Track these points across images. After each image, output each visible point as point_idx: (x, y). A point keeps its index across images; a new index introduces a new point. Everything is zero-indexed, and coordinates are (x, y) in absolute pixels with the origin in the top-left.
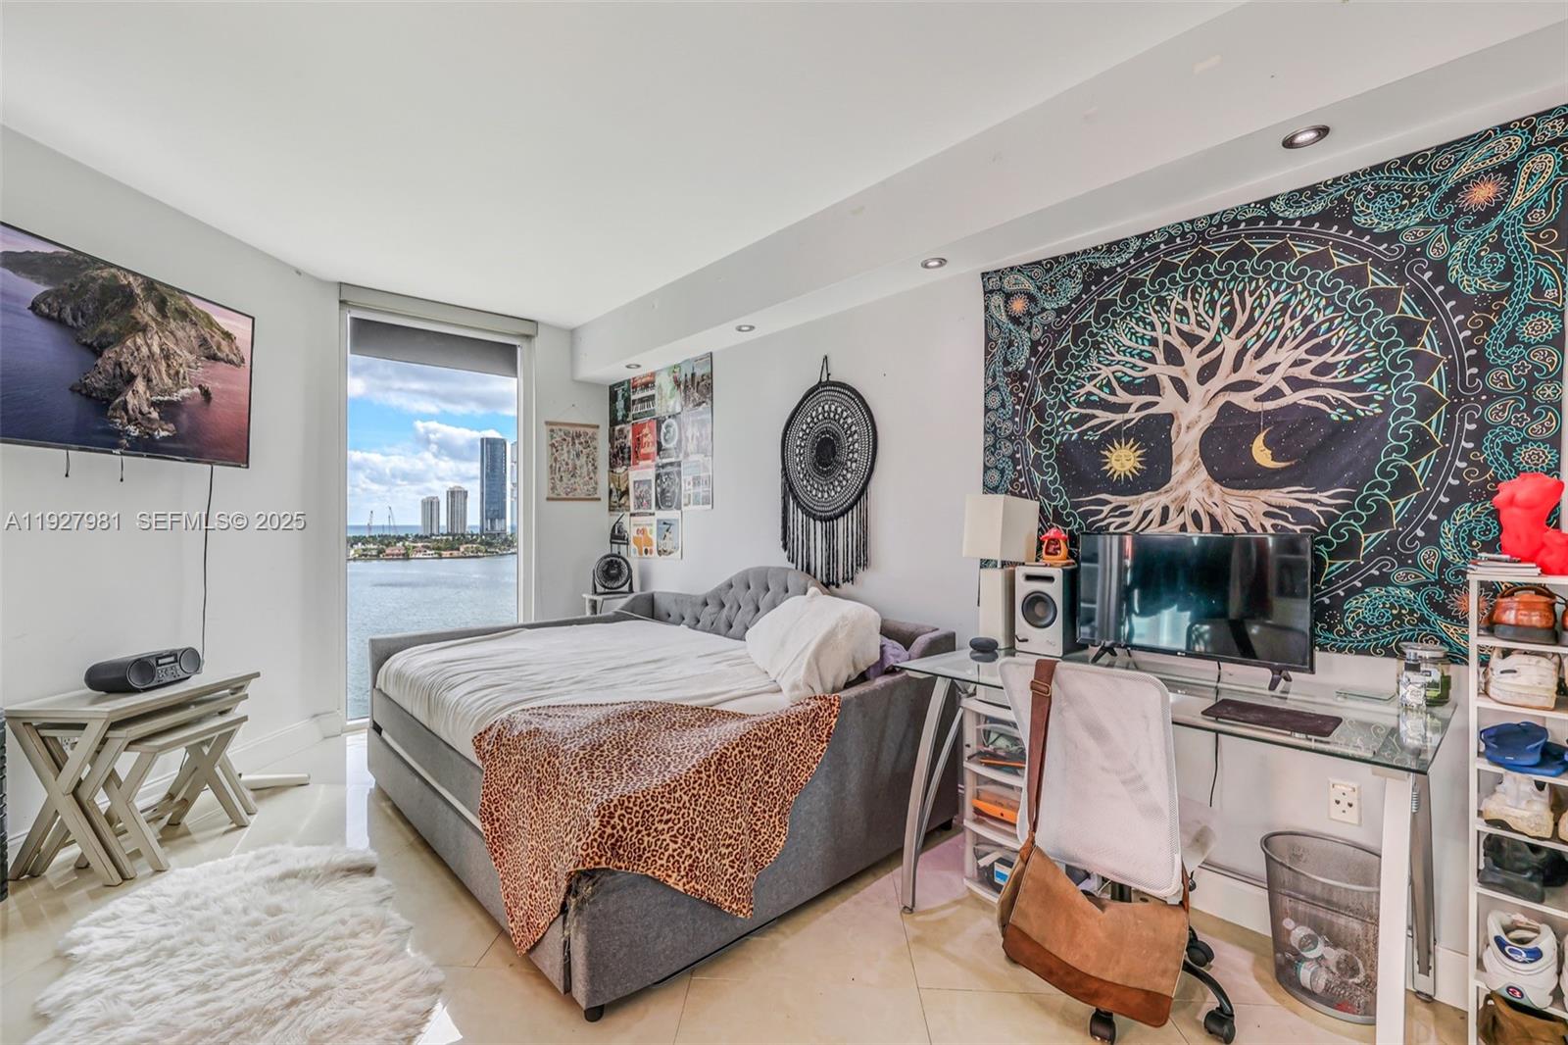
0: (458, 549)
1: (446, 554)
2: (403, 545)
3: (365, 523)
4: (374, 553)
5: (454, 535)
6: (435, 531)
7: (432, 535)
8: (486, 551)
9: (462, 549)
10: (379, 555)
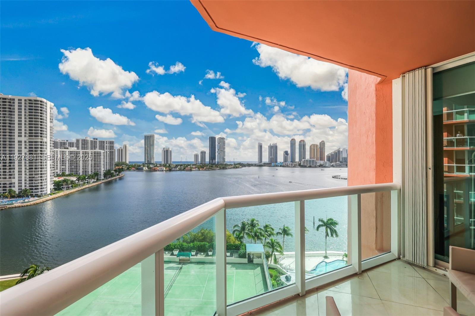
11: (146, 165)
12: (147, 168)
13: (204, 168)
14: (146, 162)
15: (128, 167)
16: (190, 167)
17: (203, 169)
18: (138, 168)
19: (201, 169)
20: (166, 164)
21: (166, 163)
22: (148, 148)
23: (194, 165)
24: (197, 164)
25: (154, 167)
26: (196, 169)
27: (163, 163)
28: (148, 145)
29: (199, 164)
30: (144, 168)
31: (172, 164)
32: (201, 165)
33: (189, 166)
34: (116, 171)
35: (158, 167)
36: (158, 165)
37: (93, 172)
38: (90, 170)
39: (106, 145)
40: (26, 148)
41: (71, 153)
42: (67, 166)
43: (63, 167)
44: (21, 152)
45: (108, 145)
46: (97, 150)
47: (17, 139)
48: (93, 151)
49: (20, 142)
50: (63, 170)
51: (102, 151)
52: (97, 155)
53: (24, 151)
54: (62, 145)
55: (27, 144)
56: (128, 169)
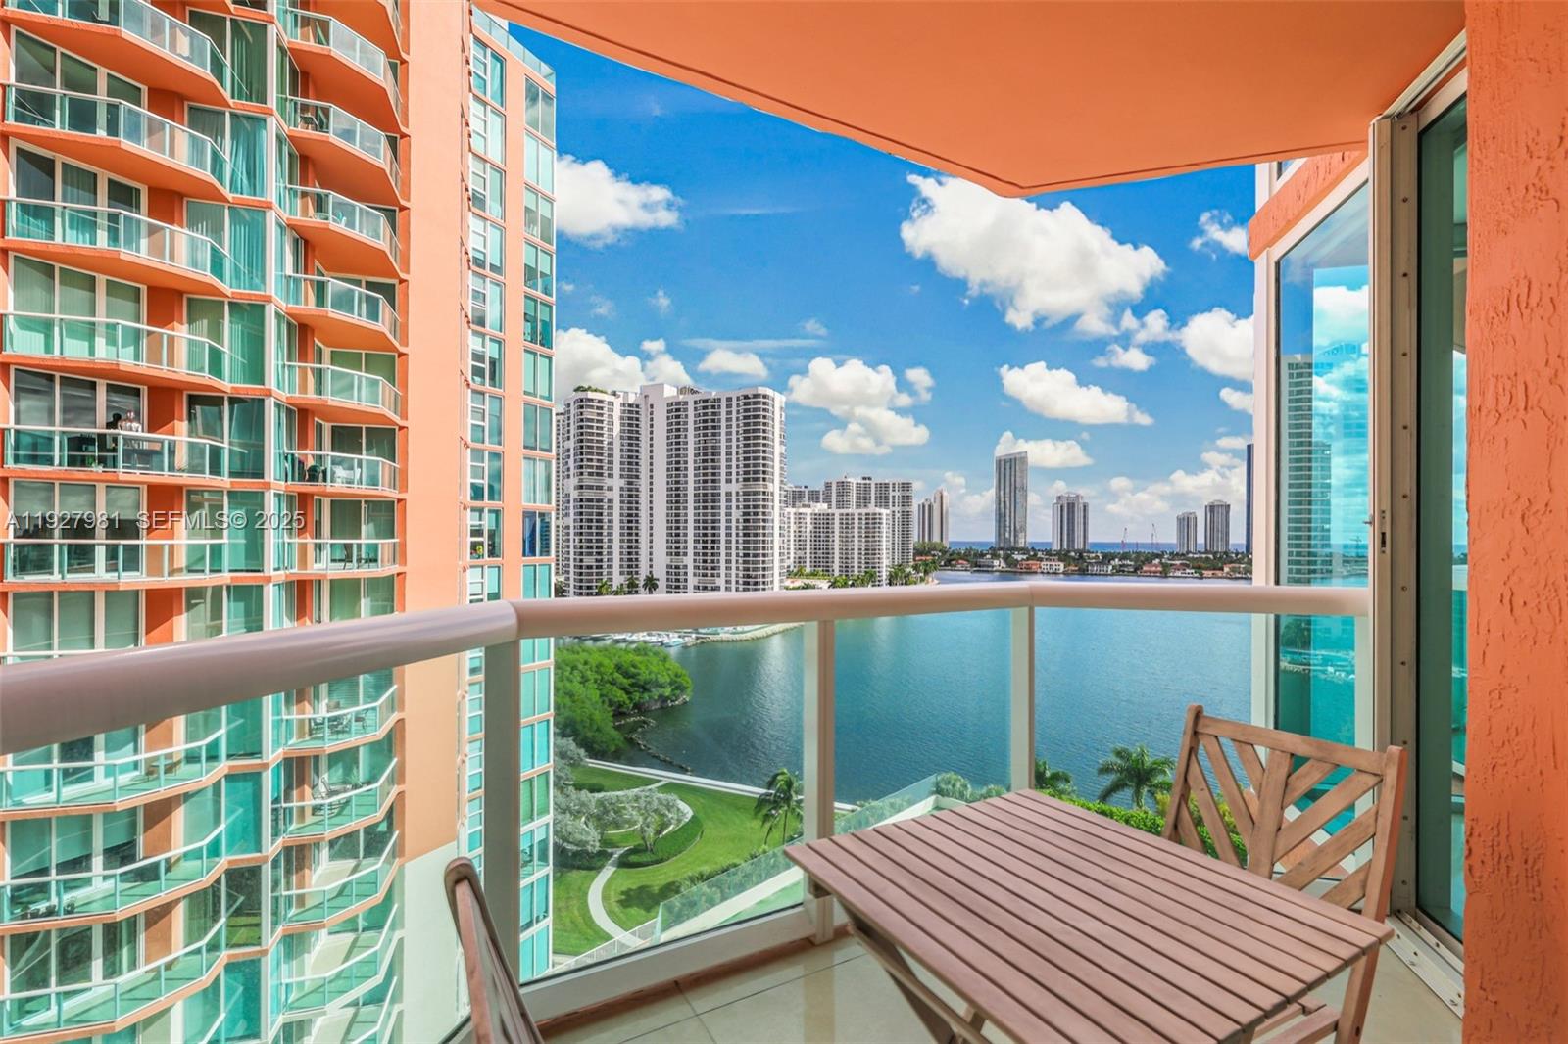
11: (1001, 553)
12: (1003, 564)
13: (1222, 569)
14: (1002, 545)
15: (947, 556)
16: (1161, 563)
17: (1219, 573)
18: (974, 560)
19: (1207, 573)
20: (1069, 552)
21: (1065, 547)
22: (1007, 500)
23: (1174, 556)
24: (1188, 552)
25: (1028, 559)
26: (1188, 571)
27: (1056, 547)
28: (1008, 490)
29: (1200, 552)
30: (996, 563)
31: (1089, 552)
32: (1208, 558)
33: (1157, 561)
34: (916, 568)
35: (1041, 560)
36: (1040, 555)
37: (863, 569)
38: (856, 565)
39: (891, 493)
40: (738, 507)
41: (816, 517)
42: (808, 551)
43: (800, 554)
44: (730, 516)
45: (897, 493)
46: (872, 509)
47: (724, 487)
48: (864, 511)
49: (729, 494)
50: (800, 561)
51: (884, 512)
52: (872, 522)
53: (736, 514)
54: (795, 497)
55: (741, 498)
56: (948, 563)
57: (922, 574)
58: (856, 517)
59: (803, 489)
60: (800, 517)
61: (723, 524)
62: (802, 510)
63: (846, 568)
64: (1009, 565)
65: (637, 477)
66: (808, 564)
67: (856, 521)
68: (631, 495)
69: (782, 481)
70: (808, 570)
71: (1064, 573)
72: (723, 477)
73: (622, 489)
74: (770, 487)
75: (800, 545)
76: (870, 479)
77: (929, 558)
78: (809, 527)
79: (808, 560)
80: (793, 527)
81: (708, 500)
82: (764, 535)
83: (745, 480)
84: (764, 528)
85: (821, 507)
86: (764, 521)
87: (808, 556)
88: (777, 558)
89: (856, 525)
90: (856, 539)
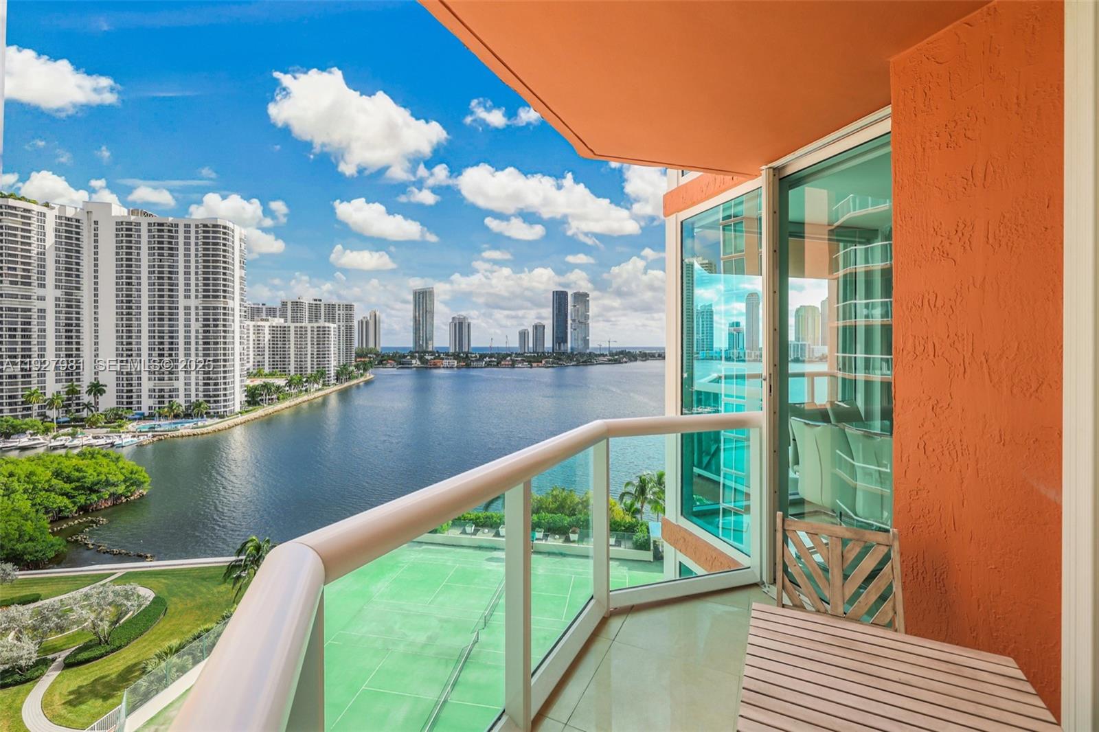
0: (541, 362)
1: (534, 365)
2: (511, 359)
3: (488, 346)
4: (495, 364)
5: (538, 353)
6: (526, 351)
7: (525, 353)
8: (558, 364)
9: (543, 362)
10: (498, 365)
11: (417, 354)
12: (418, 363)
14: (417, 349)
15: (380, 358)
18: (400, 361)
21: (458, 349)
22: (421, 319)
27: (452, 351)
28: (421, 312)
33: (509, 358)
34: (357, 366)
36: (442, 356)
37: (315, 369)
38: (309, 366)
39: (337, 312)
40: (197, 320)
41: (273, 329)
42: (267, 356)
43: (260, 358)
44: (188, 327)
45: (341, 312)
46: (322, 323)
47: (182, 302)
48: (315, 325)
49: (187, 308)
50: (259, 364)
51: (332, 325)
52: (322, 334)
53: (195, 326)
54: (254, 313)
55: (201, 312)
56: (381, 362)
57: (361, 371)
58: (309, 330)
59: (260, 306)
60: (258, 329)
61: (181, 334)
62: (260, 323)
63: (300, 368)
64: (422, 363)
65: (78, 289)
66: (267, 366)
67: (309, 333)
68: (70, 307)
69: (242, 300)
70: (267, 371)
71: (457, 367)
72: (181, 293)
73: (57, 299)
74: (230, 304)
75: (259, 350)
76: (320, 300)
77: (367, 359)
78: (267, 337)
79: (267, 363)
80: (252, 337)
81: (164, 313)
82: (225, 343)
83: (204, 297)
84: (225, 337)
85: (278, 321)
86: (225, 331)
87: (267, 359)
88: (237, 362)
89: (309, 335)
90: (309, 346)
